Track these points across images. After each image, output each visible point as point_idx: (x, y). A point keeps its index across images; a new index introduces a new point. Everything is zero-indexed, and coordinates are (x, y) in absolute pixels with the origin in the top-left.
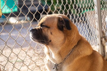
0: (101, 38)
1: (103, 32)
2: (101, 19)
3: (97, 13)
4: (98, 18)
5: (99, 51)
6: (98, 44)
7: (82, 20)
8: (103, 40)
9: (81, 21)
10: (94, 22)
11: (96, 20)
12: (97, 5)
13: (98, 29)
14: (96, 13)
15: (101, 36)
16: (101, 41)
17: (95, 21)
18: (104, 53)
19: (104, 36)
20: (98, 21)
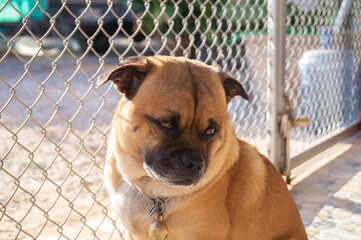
0: (280, 114)
1: (285, 97)
2: (284, 58)
3: (274, 39)
4: (274, 54)
5: (269, 151)
6: (269, 132)
7: (225, 52)
8: (285, 119)
9: (223, 56)
10: (262, 64)
11: (268, 60)
12: (274, 15)
13: (273, 85)
14: (271, 39)
15: (281, 109)
16: (279, 124)
17: (264, 62)
18: (282, 159)
19: (288, 108)
20: (274, 62)
